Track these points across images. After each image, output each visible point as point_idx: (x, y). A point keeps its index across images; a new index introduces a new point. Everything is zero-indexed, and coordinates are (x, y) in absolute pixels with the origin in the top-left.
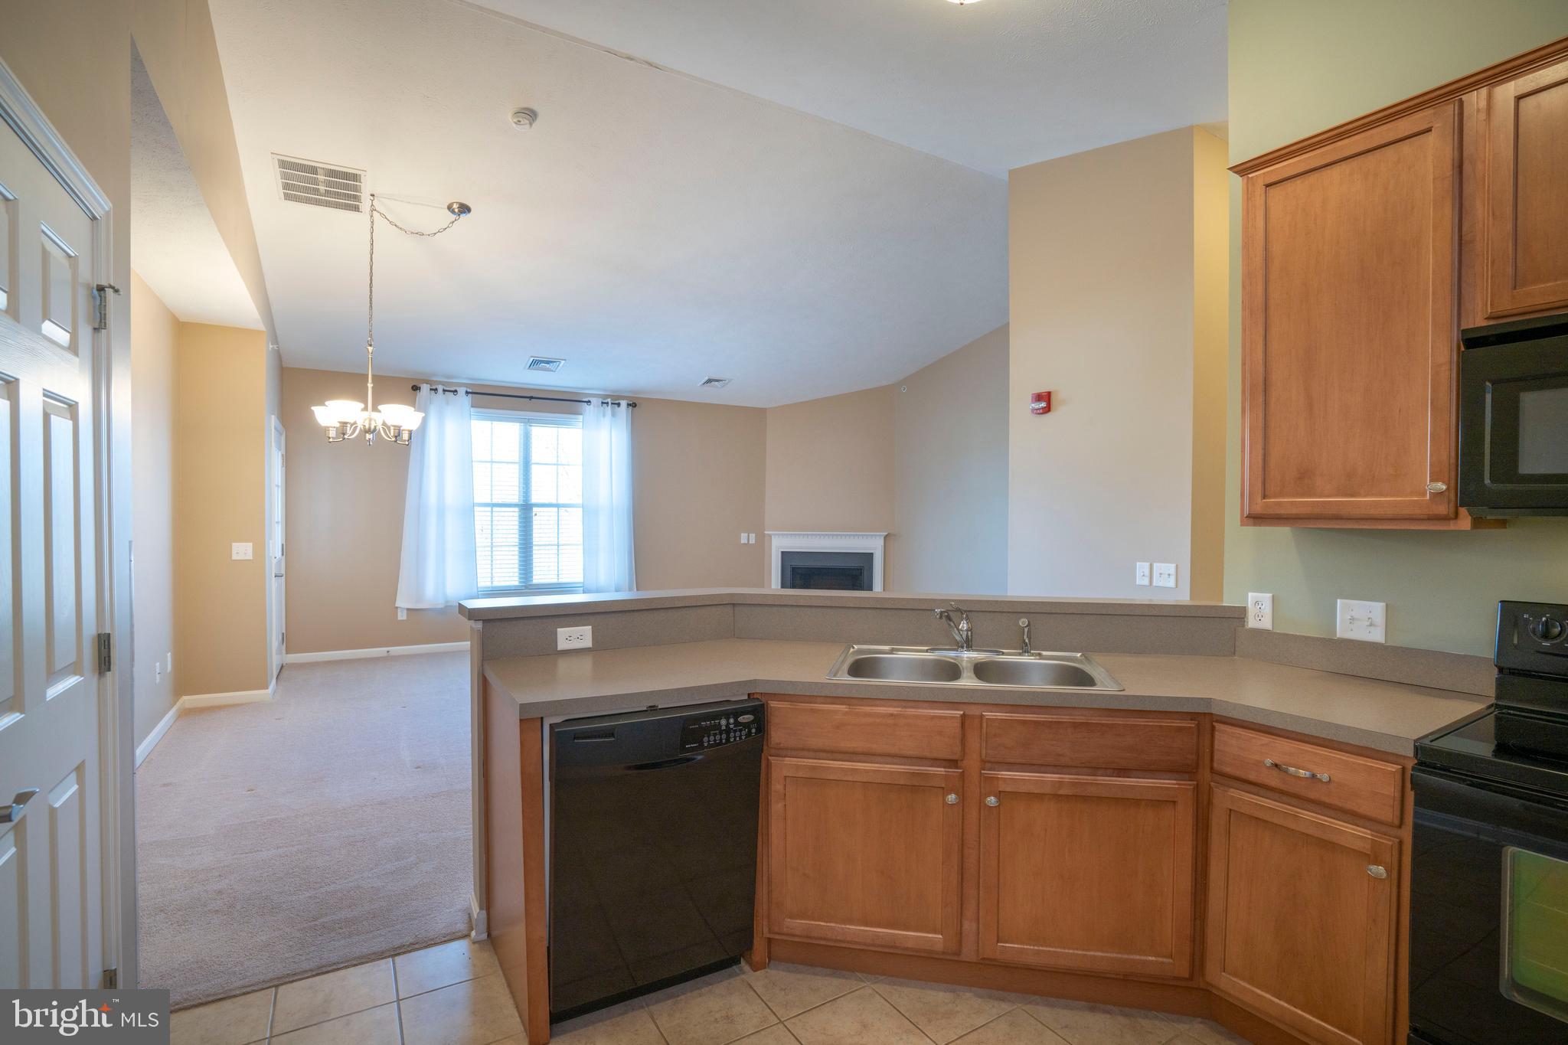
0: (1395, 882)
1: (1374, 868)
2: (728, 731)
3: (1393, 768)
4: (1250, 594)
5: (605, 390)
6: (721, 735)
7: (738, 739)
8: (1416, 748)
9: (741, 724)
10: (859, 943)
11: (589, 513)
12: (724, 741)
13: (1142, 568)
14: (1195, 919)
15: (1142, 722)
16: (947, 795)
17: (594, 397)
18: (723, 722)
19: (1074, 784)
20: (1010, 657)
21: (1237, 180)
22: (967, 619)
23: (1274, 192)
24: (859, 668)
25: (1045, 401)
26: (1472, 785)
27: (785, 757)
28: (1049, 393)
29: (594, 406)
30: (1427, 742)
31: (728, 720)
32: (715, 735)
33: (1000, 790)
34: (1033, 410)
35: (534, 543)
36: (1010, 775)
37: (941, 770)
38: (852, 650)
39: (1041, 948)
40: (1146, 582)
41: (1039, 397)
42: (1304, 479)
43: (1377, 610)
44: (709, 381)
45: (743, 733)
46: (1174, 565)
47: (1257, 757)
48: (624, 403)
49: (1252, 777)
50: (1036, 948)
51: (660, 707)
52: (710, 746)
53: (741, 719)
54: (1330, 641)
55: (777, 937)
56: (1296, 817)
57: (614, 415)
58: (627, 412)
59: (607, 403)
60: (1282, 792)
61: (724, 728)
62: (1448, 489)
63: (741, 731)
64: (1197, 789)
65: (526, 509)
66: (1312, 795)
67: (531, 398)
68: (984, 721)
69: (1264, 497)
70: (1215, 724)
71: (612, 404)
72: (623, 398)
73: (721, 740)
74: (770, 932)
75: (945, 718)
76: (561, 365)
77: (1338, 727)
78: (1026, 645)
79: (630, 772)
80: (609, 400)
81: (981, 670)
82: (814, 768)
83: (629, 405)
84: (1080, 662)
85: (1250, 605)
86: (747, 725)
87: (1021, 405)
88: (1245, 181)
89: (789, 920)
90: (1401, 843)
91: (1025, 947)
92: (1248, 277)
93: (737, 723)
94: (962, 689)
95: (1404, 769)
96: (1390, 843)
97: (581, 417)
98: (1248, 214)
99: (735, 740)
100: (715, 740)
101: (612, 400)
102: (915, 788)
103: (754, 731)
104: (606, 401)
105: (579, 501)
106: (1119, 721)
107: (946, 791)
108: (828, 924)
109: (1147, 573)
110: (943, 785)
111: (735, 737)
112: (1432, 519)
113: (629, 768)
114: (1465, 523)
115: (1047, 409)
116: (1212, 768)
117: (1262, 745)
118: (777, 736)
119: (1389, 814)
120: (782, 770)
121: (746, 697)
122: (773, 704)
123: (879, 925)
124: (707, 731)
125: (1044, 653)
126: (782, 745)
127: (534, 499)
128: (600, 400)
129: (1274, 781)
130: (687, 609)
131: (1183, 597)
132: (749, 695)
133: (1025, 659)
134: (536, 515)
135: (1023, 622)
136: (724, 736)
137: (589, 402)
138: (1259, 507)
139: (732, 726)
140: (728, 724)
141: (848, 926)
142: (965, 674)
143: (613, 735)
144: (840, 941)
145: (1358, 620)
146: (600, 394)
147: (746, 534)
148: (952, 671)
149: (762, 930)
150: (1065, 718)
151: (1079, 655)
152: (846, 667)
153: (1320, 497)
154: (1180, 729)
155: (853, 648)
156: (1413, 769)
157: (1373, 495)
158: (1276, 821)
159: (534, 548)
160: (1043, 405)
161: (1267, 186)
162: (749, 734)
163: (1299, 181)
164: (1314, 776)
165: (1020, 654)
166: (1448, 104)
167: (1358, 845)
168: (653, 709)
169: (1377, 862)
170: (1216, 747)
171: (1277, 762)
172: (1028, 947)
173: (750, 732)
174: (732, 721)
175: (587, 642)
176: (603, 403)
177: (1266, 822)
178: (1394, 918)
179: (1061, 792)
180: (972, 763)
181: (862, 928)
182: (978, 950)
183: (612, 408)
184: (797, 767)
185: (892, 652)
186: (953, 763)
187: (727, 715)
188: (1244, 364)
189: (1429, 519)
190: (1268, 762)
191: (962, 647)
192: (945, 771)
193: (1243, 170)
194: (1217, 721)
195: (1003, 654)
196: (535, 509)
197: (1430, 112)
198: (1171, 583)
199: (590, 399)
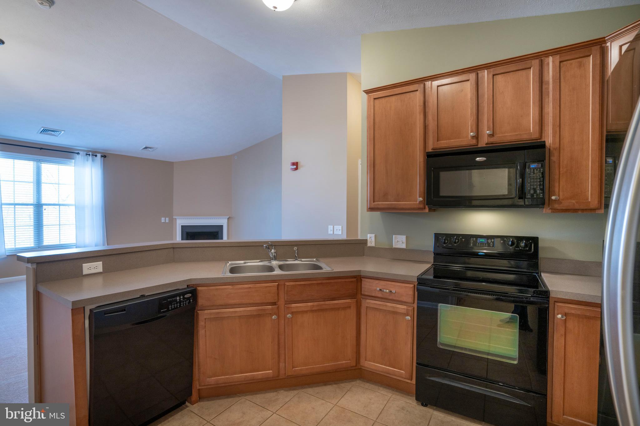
0: (412, 321)
1: (407, 317)
2: (180, 302)
3: (412, 285)
4: (368, 235)
5: (88, 148)
6: (177, 304)
7: (185, 305)
8: (418, 279)
9: (186, 298)
10: (238, 382)
11: (79, 208)
12: (178, 307)
13: (330, 227)
14: (357, 345)
15: (339, 280)
16: (273, 316)
17: (82, 151)
18: (178, 298)
19: (318, 305)
20: (291, 262)
21: (365, 95)
22: (275, 248)
23: (377, 101)
24: (232, 270)
25: (296, 165)
26: (431, 287)
27: (205, 310)
28: (297, 163)
29: (82, 156)
30: (420, 276)
31: (180, 297)
32: (174, 304)
33: (292, 311)
34: (291, 169)
35: (44, 224)
36: (295, 305)
37: (270, 307)
38: (228, 264)
39: (308, 367)
40: (332, 233)
41: (293, 164)
42: (385, 197)
43: (403, 238)
44: (146, 148)
45: (187, 302)
46: (341, 226)
47: (375, 288)
48: (99, 155)
49: (373, 295)
50: (306, 367)
51: (146, 295)
52: (172, 309)
53: (186, 296)
54: (392, 248)
55: (203, 387)
56: (386, 306)
57: (93, 160)
58: (101, 160)
59: (89, 155)
60: (382, 298)
61: (178, 301)
62: (423, 200)
63: (186, 301)
64: (357, 301)
65: (38, 207)
66: (390, 298)
67: (41, 149)
68: (286, 286)
69: (374, 202)
70: (362, 279)
71: (92, 155)
72: (99, 153)
73: (177, 306)
74: (200, 386)
75: (271, 286)
76: (62, 133)
77: (398, 275)
78: (297, 257)
79: (134, 326)
80: (90, 153)
81: (281, 267)
82: (218, 313)
83: (102, 156)
84: (315, 262)
85: (368, 239)
86: (189, 299)
87: (286, 166)
88: (368, 96)
89: (208, 379)
90: (414, 308)
91: (303, 368)
92: (369, 128)
93: (184, 298)
94: (277, 275)
95: (414, 286)
96: (411, 309)
97: (74, 160)
98: (369, 107)
99: (183, 306)
100: (174, 307)
101: (92, 153)
102: (259, 316)
103: (191, 300)
104: (89, 153)
105: (74, 203)
106: (332, 281)
107: (271, 315)
108: (226, 377)
109: (332, 230)
110: (271, 313)
111: (183, 304)
112: (419, 209)
113: (133, 325)
114: (427, 210)
115: (296, 169)
116: (361, 294)
117: (376, 284)
118: (201, 301)
119: (410, 300)
120: (203, 316)
121: (186, 287)
122: (199, 288)
123: (247, 373)
124: (171, 303)
125: (303, 260)
126: (204, 305)
127: (44, 201)
128: (85, 153)
129: (379, 295)
130: (152, 251)
131: (344, 237)
132: (187, 286)
133: (296, 262)
134: (45, 210)
135: (295, 248)
136: (178, 304)
137: (79, 153)
138: (372, 206)
139: (182, 300)
140: (180, 299)
141: (234, 376)
142: (276, 269)
143: (125, 310)
144: (231, 382)
145: (399, 241)
146: (85, 150)
147: (164, 218)
148: (271, 269)
149: (196, 386)
150: (314, 282)
151: (315, 259)
152: (228, 271)
153: (390, 202)
154: (352, 281)
155: (229, 263)
156: (417, 285)
157: (404, 202)
158: (381, 308)
159: (44, 227)
160: (295, 167)
161: (375, 99)
162: (189, 302)
163: (383, 99)
164: (391, 291)
165: (294, 261)
166: (422, 84)
167: (403, 311)
168: (143, 296)
169: (408, 316)
170: (362, 286)
171: (381, 289)
172: (304, 368)
173: (190, 301)
174: (182, 297)
175: (100, 270)
176: (86, 154)
177: (377, 309)
178: (412, 332)
179: (314, 309)
180: (281, 303)
181: (240, 375)
182: (285, 374)
183: (92, 158)
184: (211, 314)
185: (245, 263)
186: (274, 304)
187: (179, 295)
188: (367, 157)
189: (418, 209)
190: (378, 289)
191: (273, 259)
192: (272, 307)
193: (368, 92)
194: (363, 278)
195: (288, 261)
196: (44, 207)
197: (417, 85)
198: (340, 233)
199: (79, 152)
